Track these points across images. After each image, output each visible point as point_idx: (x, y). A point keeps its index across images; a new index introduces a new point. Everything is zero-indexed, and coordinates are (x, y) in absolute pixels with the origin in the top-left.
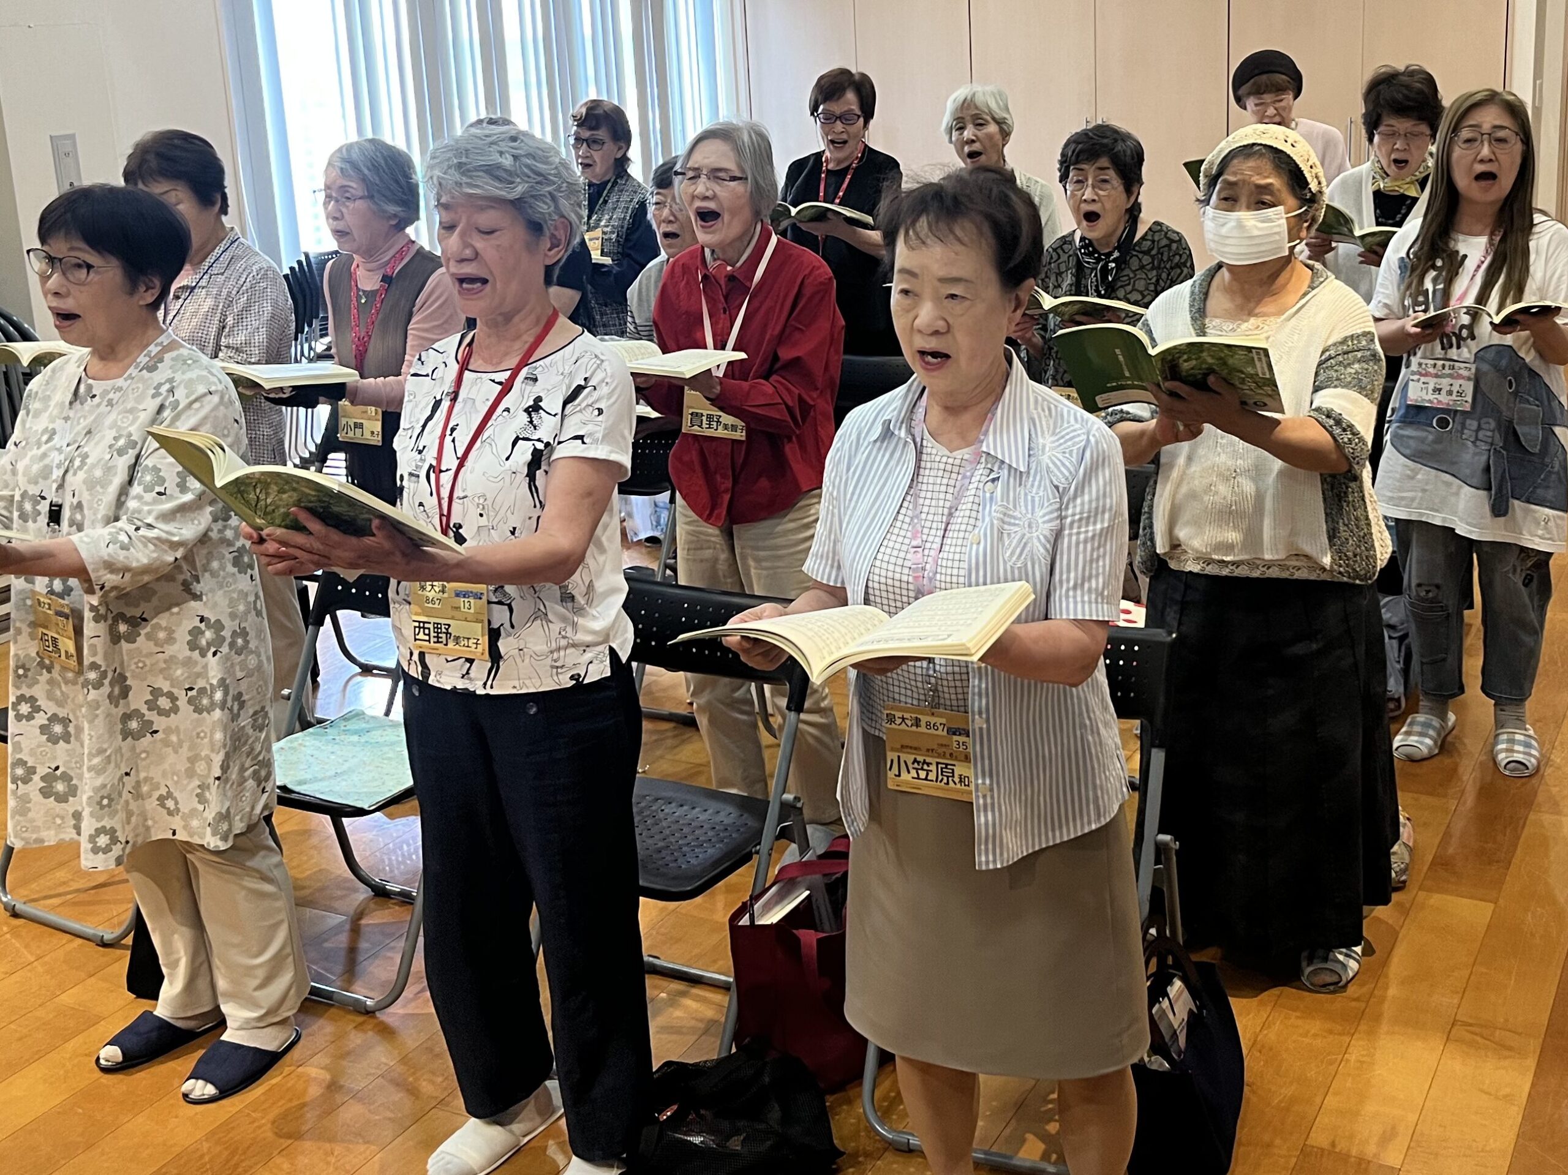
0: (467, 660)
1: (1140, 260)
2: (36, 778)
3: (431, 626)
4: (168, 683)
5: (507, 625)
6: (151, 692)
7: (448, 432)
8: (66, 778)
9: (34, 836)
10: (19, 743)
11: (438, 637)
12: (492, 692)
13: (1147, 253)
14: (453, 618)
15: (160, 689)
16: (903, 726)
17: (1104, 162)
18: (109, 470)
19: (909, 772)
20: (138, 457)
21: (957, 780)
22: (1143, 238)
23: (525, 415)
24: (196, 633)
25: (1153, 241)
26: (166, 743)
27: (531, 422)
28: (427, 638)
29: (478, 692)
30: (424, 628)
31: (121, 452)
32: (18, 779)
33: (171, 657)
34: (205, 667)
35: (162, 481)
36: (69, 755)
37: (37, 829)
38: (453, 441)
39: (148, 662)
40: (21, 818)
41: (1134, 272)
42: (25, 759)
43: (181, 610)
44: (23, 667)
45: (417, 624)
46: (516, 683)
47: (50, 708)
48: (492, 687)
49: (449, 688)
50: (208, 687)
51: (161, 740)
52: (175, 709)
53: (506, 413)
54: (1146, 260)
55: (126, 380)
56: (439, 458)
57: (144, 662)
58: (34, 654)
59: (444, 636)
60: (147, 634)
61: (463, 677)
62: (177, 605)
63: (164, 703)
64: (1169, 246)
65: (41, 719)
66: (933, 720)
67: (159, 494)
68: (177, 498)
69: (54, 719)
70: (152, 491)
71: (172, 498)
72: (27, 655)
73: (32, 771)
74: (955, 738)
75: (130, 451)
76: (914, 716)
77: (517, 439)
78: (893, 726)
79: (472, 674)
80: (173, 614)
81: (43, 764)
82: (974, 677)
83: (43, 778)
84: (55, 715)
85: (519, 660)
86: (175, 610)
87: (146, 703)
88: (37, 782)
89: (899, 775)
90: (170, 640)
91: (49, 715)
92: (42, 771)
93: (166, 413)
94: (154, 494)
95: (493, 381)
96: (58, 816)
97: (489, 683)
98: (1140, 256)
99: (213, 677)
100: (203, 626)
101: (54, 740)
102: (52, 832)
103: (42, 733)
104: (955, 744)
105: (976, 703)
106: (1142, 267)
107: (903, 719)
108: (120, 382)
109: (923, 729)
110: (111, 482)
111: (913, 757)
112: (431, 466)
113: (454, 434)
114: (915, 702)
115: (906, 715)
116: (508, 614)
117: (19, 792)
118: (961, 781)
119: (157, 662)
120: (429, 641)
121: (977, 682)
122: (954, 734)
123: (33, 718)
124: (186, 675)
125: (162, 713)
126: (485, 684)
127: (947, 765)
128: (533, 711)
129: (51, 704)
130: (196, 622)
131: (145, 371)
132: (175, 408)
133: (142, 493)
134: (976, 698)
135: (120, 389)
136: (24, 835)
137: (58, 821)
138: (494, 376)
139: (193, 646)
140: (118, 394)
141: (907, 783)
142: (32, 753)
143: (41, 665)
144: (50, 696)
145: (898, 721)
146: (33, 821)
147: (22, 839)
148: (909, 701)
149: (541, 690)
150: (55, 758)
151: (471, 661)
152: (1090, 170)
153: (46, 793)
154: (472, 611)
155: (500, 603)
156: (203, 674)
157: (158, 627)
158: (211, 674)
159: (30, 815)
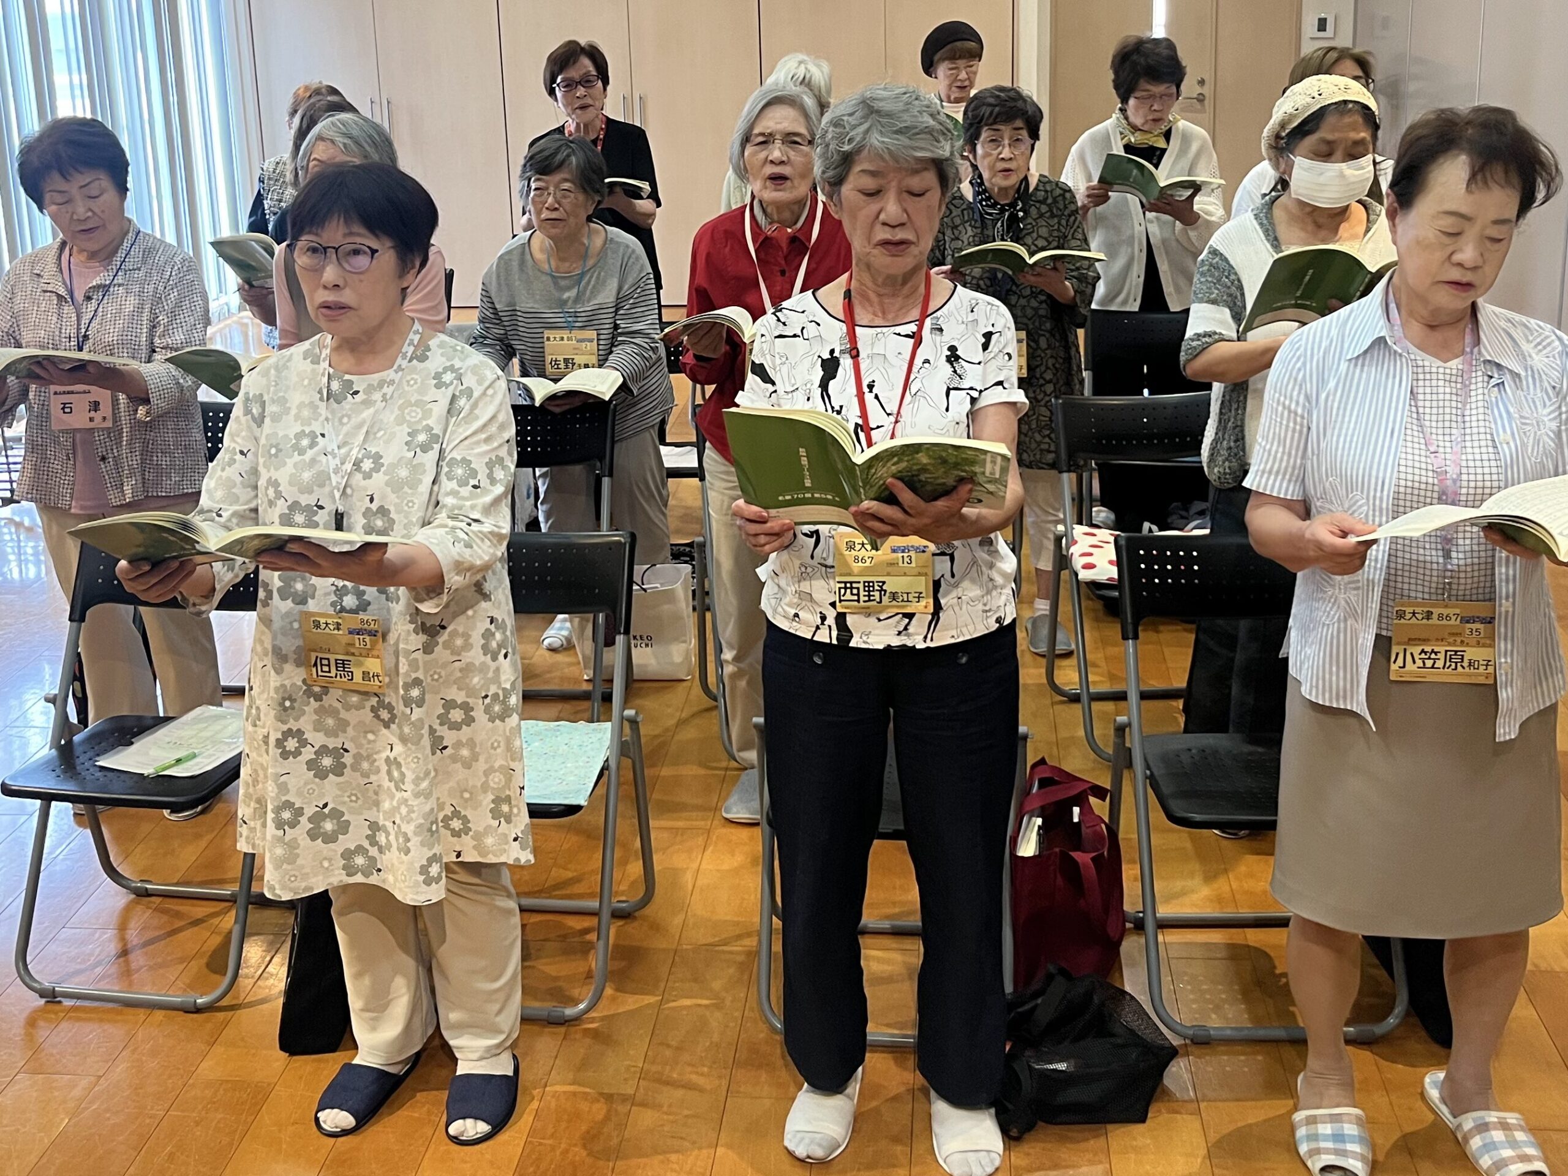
0: (905, 615)
1: (1038, 209)
2: (304, 820)
3: (861, 586)
4: (463, 693)
5: (948, 575)
6: (443, 706)
7: (866, 390)
8: (336, 814)
9: (303, 885)
10: (285, 784)
11: (869, 596)
12: (933, 645)
13: (1043, 202)
14: (888, 574)
15: (453, 701)
16: (1414, 620)
17: (1019, 123)
18: (417, 469)
19: (1414, 662)
20: (441, 451)
21: (1465, 664)
22: (1036, 189)
23: (948, 366)
24: (488, 635)
25: (1046, 191)
26: (454, 759)
27: (955, 372)
28: (856, 598)
29: (918, 647)
30: (852, 588)
31: (425, 448)
32: (285, 823)
33: (468, 664)
34: (497, 670)
35: (474, 473)
36: (340, 789)
37: (305, 876)
38: (876, 397)
39: (443, 673)
40: (289, 867)
41: (1035, 220)
42: (292, 800)
43: (475, 612)
44: (290, 699)
45: (843, 585)
46: (954, 633)
47: (318, 739)
48: (932, 640)
49: (881, 647)
50: (501, 693)
51: (450, 757)
52: (469, 720)
53: (926, 365)
54: (1044, 208)
55: (396, 372)
56: (864, 414)
57: (439, 674)
58: (300, 683)
59: (877, 594)
60: (444, 643)
61: (899, 633)
62: (472, 607)
63: (457, 715)
64: (1063, 195)
65: (308, 753)
66: (1445, 612)
67: (475, 487)
68: (491, 491)
69: (323, 750)
70: (467, 485)
71: (487, 492)
72: (294, 685)
73: (299, 812)
74: (1469, 625)
75: (435, 446)
76: (1426, 610)
77: (949, 390)
78: (1402, 621)
79: (911, 629)
80: (468, 618)
81: (309, 803)
82: (1500, 566)
83: (310, 820)
84: (324, 747)
85: (957, 609)
86: (470, 613)
87: (438, 717)
88: (305, 824)
89: (1404, 667)
90: (467, 646)
91: (317, 747)
92: (309, 811)
93: (462, 402)
94: (470, 488)
95: (899, 334)
96: (325, 859)
97: (929, 636)
98: (1038, 205)
99: (505, 681)
100: (492, 627)
101: (322, 774)
102: (321, 878)
103: (309, 769)
104: (1468, 632)
105: (1503, 589)
106: (1041, 216)
107: (1414, 613)
108: (390, 374)
109: (1434, 621)
110: (420, 481)
111: (1420, 649)
112: (857, 425)
113: (875, 390)
114: (1426, 596)
115: (1417, 610)
116: (949, 563)
117: (287, 838)
118: (1470, 665)
119: (452, 672)
120: (858, 601)
121: (1503, 570)
122: (1468, 622)
123: (300, 753)
124: (482, 682)
125: (455, 726)
126: (926, 637)
127: (1456, 652)
128: (964, 660)
129: (321, 735)
130: (487, 624)
131: (415, 361)
132: (470, 396)
133: (457, 488)
134: (1504, 584)
135: (392, 382)
136: (292, 885)
137: (326, 864)
138: (898, 329)
139: (485, 649)
140: (392, 388)
141: (1410, 673)
142: (299, 793)
143: (309, 693)
144: (318, 727)
145: (1408, 616)
146: (302, 867)
147: (291, 890)
148: (1420, 595)
149: (975, 636)
150: (323, 795)
151: (910, 616)
152: (1006, 131)
153: (313, 835)
154: (913, 565)
155: (943, 554)
156: (496, 679)
157: (454, 634)
158: (503, 678)
159: (299, 862)
